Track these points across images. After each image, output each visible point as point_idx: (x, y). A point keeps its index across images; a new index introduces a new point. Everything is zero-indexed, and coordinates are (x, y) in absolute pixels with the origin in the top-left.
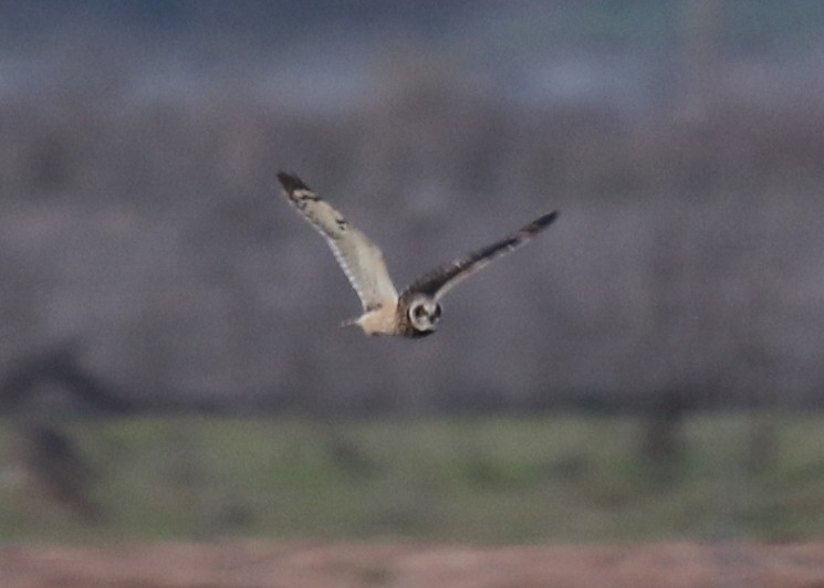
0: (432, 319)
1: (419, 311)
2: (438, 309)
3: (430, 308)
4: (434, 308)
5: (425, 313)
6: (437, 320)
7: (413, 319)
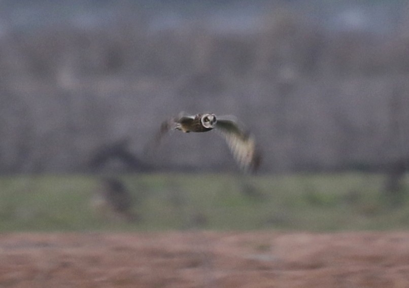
0: (211, 123)
1: (206, 119)
2: (215, 118)
3: (211, 118)
4: (212, 118)
5: (209, 120)
6: (214, 123)
7: (203, 123)
